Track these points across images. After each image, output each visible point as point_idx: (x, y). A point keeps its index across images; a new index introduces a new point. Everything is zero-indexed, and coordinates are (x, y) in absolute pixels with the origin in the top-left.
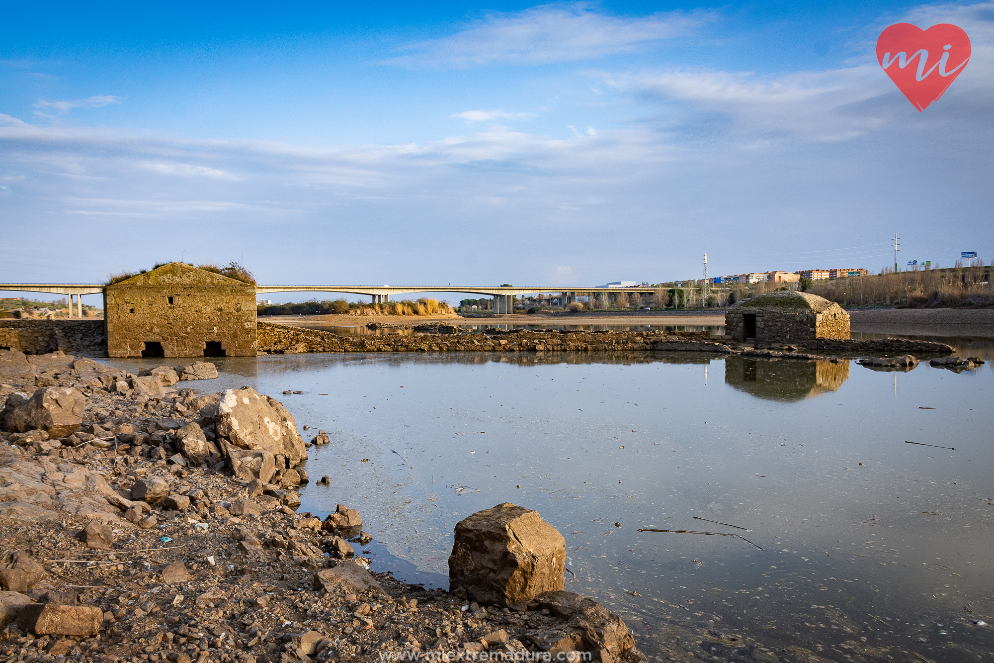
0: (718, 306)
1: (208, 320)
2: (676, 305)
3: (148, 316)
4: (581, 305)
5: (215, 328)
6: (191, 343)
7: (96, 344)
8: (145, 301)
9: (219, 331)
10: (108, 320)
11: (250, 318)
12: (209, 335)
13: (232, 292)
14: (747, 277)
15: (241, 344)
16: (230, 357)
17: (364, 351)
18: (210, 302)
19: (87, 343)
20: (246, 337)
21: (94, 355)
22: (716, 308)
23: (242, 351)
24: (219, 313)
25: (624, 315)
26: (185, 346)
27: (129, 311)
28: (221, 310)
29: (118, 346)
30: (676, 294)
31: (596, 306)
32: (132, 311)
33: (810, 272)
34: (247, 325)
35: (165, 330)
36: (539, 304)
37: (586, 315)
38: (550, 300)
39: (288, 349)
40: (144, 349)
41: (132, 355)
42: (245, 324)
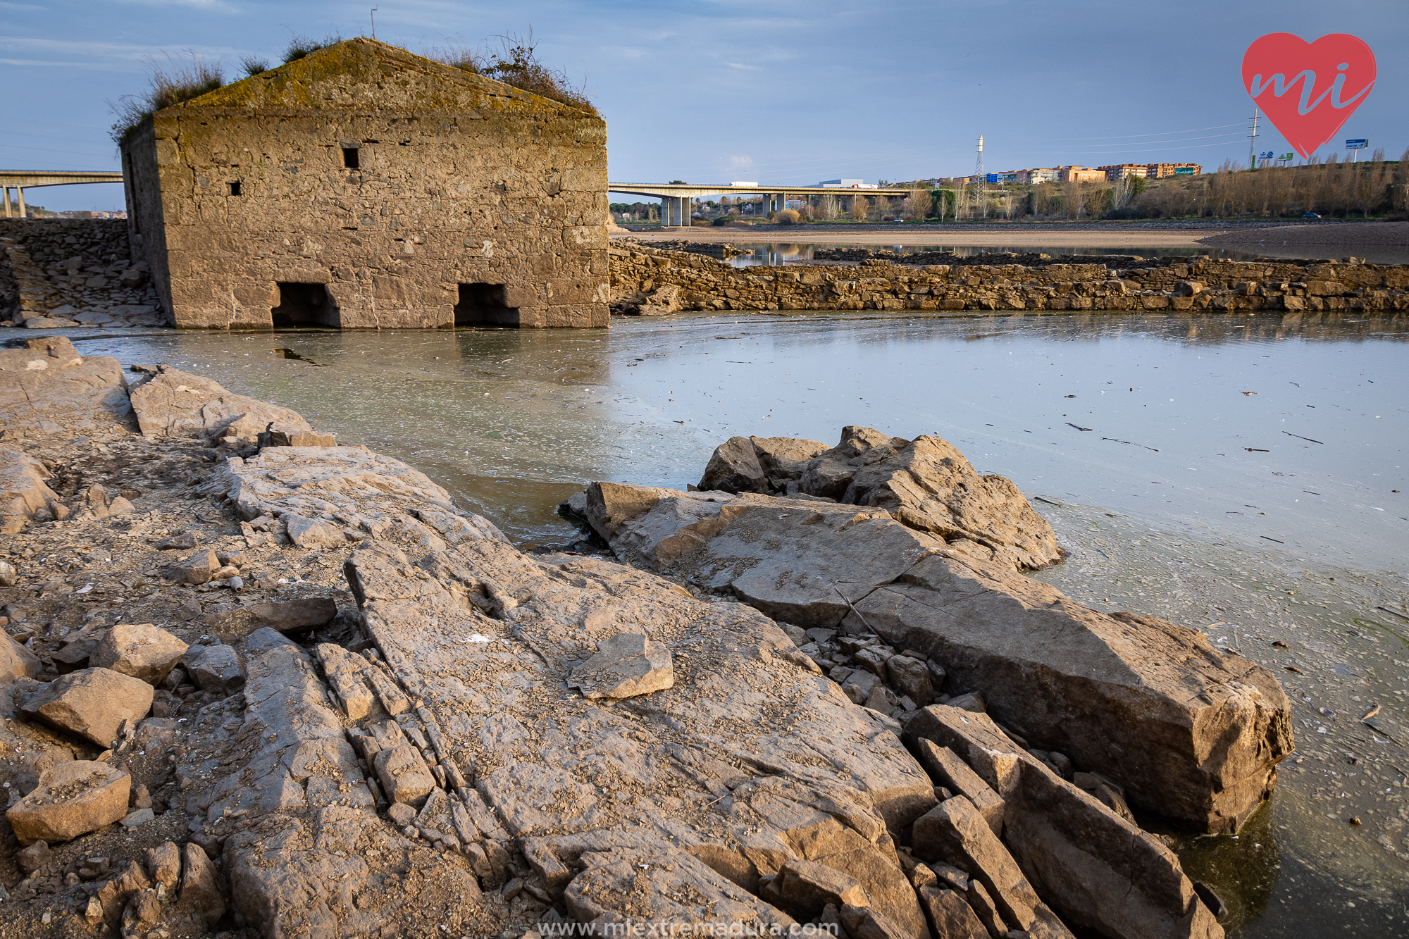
0: (1005, 217)
1: (466, 220)
2: (943, 214)
3: (284, 204)
4: (796, 214)
5: (487, 244)
6: (416, 287)
7: (124, 285)
8: (275, 160)
9: (499, 252)
10: (166, 215)
11: (590, 215)
12: (468, 264)
13: (534, 133)
14: (1029, 174)
15: (564, 290)
16: (533, 327)
17: (831, 308)
18: (471, 165)
19: (98, 282)
20: (578, 272)
21: (127, 318)
22: (1002, 220)
23: (565, 311)
24: (497, 200)
25: (863, 229)
26: (400, 295)
27: (226, 190)
28: (503, 189)
29: (201, 295)
30: (943, 198)
31: (816, 216)
32: (236, 189)
33: (1120, 167)
34: (581, 237)
35: (339, 246)
36: (726, 212)
37: (805, 229)
38: (740, 206)
39: (644, 302)
40: (278, 304)
41: (245, 320)
42: (575, 232)
